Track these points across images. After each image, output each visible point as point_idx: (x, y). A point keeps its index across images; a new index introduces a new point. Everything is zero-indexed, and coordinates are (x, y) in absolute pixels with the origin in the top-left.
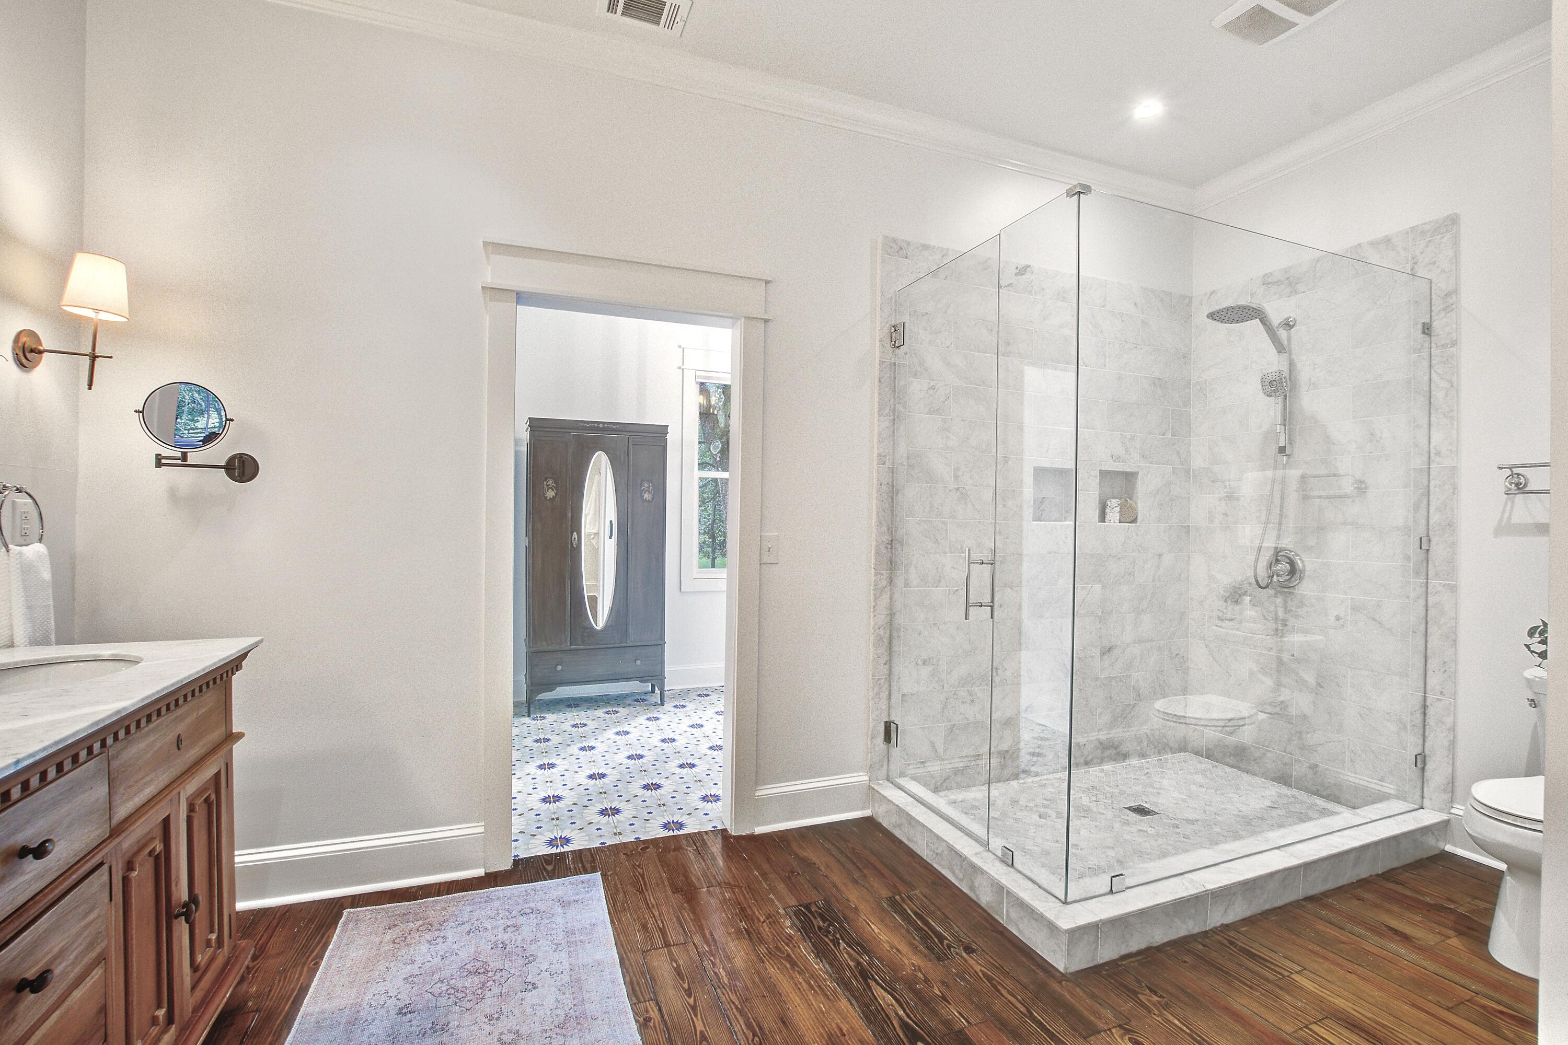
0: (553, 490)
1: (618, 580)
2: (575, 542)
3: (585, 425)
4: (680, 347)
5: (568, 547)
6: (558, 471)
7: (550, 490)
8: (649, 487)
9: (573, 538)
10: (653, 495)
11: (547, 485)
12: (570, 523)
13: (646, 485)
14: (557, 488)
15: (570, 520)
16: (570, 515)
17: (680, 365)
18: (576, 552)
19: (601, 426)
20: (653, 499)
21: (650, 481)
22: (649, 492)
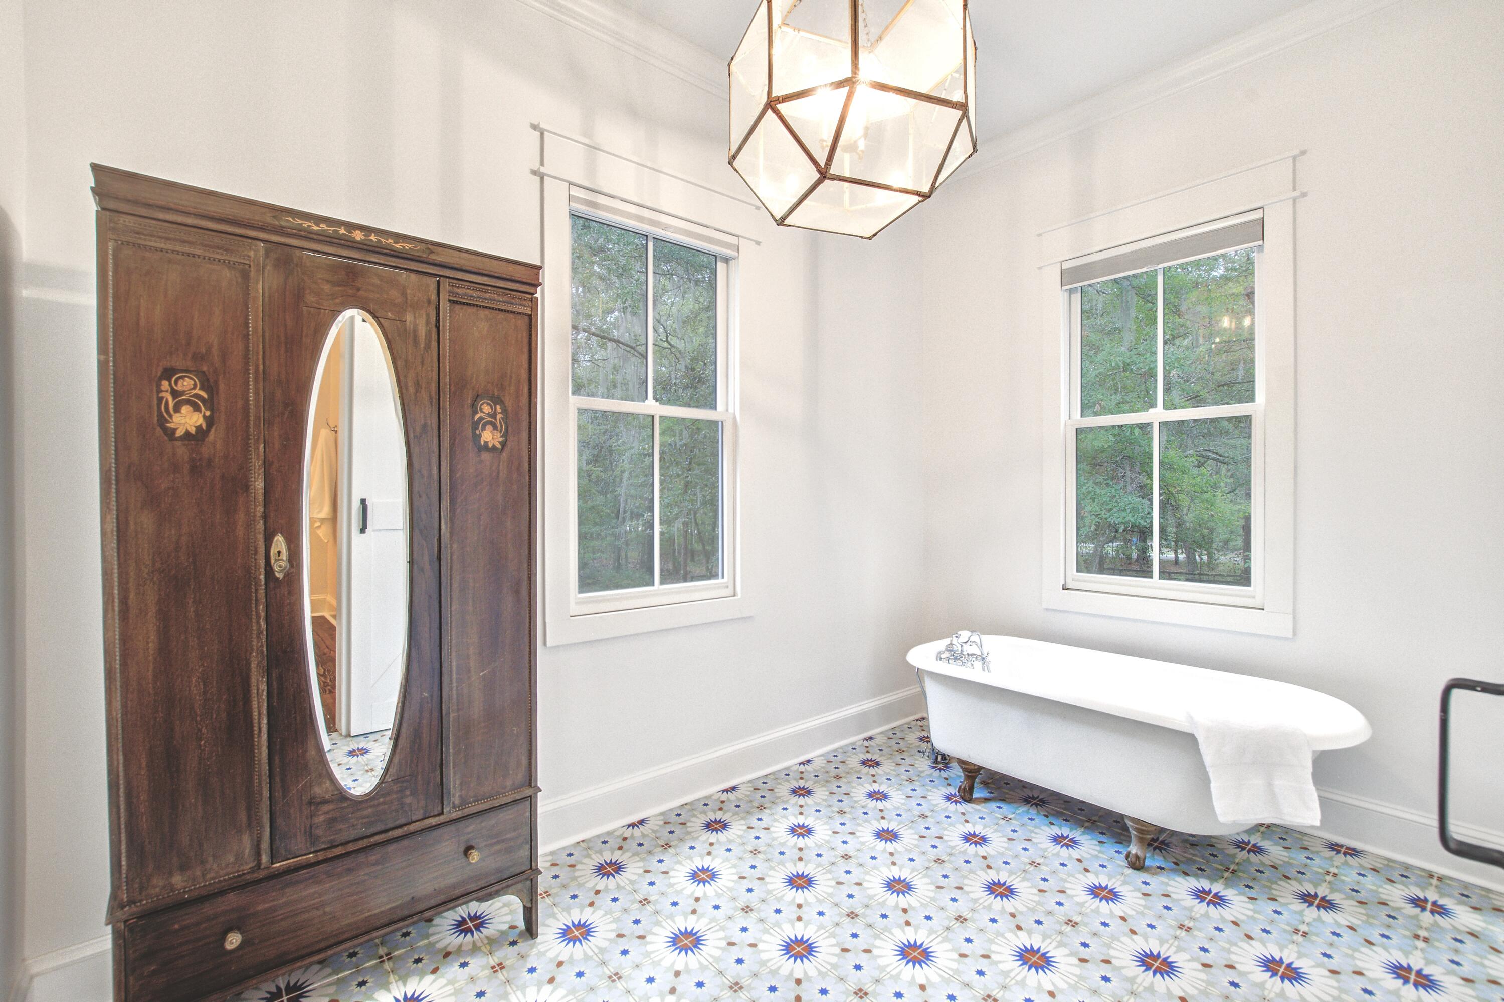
0: (197, 409)
1: (413, 654)
2: (280, 567)
3: (306, 224)
4: (535, 127)
5: (256, 579)
6: (215, 351)
7: (185, 409)
8: (494, 416)
9: (273, 551)
10: (505, 435)
11: (175, 394)
12: (260, 509)
13: (487, 409)
14: (210, 404)
15: (261, 498)
16: (260, 485)
17: (536, 166)
18: (285, 591)
19: (358, 236)
20: (503, 444)
21: (496, 400)
22: (495, 428)
